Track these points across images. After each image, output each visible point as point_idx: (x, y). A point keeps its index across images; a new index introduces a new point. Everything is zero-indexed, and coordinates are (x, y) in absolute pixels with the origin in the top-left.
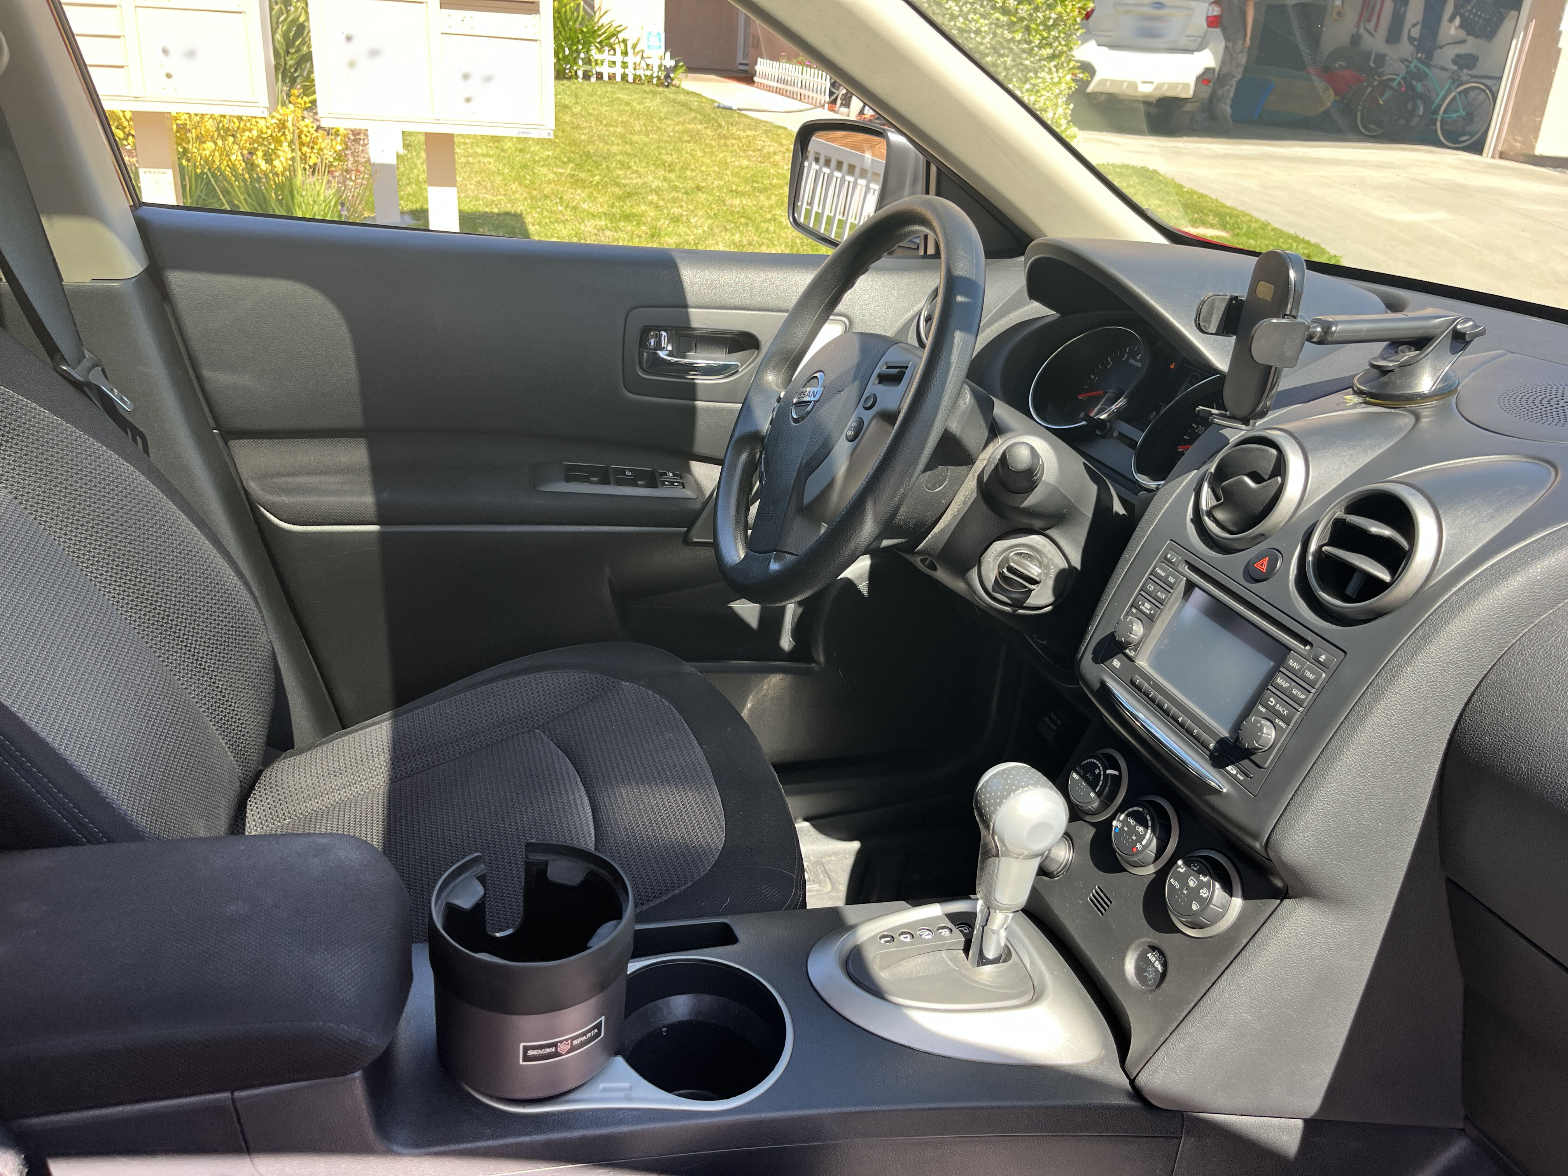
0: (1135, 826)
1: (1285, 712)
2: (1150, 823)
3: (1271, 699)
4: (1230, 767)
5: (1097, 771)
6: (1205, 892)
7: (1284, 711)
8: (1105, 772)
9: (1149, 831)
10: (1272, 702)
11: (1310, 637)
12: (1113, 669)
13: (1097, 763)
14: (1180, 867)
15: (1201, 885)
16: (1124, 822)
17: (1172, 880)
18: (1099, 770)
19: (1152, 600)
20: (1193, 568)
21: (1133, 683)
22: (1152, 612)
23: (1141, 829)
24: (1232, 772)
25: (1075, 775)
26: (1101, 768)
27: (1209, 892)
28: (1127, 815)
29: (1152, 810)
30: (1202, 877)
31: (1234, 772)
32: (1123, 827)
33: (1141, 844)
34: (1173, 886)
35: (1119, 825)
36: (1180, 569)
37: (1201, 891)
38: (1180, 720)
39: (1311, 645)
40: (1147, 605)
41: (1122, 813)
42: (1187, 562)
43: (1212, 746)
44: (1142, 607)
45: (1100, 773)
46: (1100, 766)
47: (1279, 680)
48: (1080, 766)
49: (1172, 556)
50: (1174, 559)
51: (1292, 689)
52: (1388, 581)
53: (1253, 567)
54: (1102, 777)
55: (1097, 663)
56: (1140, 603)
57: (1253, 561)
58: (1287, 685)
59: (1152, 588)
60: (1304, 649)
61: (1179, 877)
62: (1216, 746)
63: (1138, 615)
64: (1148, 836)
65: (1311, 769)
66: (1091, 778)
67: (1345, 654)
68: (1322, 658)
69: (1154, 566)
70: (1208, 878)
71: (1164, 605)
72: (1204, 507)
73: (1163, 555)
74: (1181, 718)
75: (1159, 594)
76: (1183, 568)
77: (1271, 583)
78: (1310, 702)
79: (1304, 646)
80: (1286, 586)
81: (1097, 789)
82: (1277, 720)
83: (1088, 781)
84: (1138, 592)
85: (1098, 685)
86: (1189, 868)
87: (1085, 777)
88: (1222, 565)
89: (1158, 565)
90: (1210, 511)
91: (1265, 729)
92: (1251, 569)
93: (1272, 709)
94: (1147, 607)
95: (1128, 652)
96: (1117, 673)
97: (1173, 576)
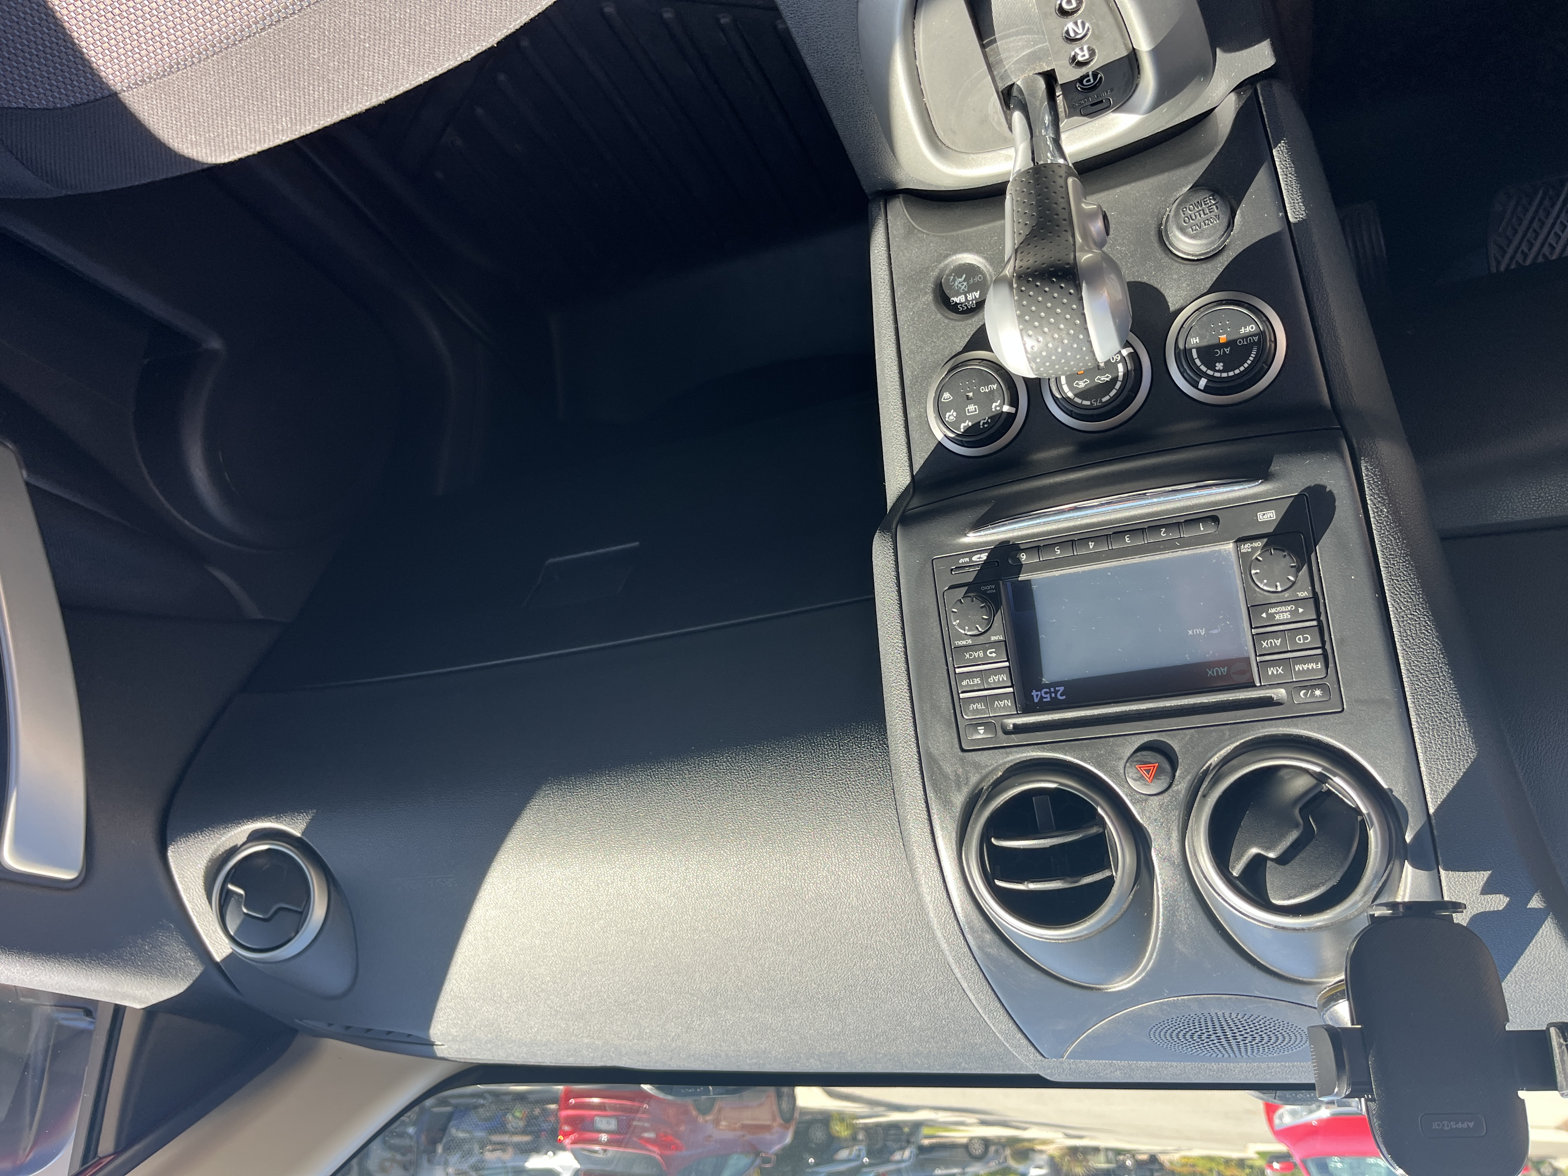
0: (1092, 380)
1: (968, 656)
2: (1077, 401)
3: (994, 655)
4: (985, 558)
6: (952, 418)
7: (971, 655)
8: (1205, 375)
10: (991, 653)
11: (1015, 739)
13: (1231, 374)
14: (1001, 406)
15: (961, 417)
17: (995, 387)
18: (1219, 371)
19: (1281, 628)
20: (1268, 702)
21: (1215, 519)
22: (1264, 615)
23: (1082, 385)
24: (978, 556)
25: (1251, 329)
26: (1217, 375)
27: (947, 421)
28: (1115, 380)
29: (1114, 404)
31: (975, 558)
32: (1108, 362)
34: (987, 384)
35: (1115, 358)
36: (1281, 690)
37: (955, 414)
38: (1091, 545)
39: (1006, 732)
40: (1287, 616)
41: (1127, 374)
42: (1279, 704)
43: (1023, 557)
44: (1290, 607)
45: (1214, 370)
46: (1224, 375)
47: (1004, 677)
48: (1254, 343)
49: (1313, 695)
50: (1305, 694)
51: (982, 680)
52: (993, 840)
53: (1157, 759)
54: (1203, 368)
55: (1308, 489)
56: (1301, 610)
57: (1167, 766)
58: (991, 680)
59: (1300, 640)
60: (1010, 722)
61: (990, 397)
62: (1019, 560)
63: (1286, 594)
64: (1066, 388)
65: (903, 628)
66: (1220, 352)
67: (963, 750)
68: (981, 729)
69: (1331, 665)
70: (962, 430)
71: (1253, 636)
72: (1337, 780)
73: (1333, 686)
74: (1091, 547)
75: (1278, 642)
76: (1280, 693)
77: (1120, 759)
78: (953, 683)
79: (1014, 725)
80: (1099, 766)
81: (1194, 351)
82: (970, 642)
83: (1220, 346)
84: (1323, 618)
85: (1274, 468)
86: (990, 415)
87: (1230, 343)
88: (1214, 734)
89: (1324, 671)
90: (1321, 778)
91: (967, 628)
92: (1160, 758)
93: (985, 646)
94: (1283, 614)
95: (1258, 544)
96: (1253, 506)
97: (1279, 676)
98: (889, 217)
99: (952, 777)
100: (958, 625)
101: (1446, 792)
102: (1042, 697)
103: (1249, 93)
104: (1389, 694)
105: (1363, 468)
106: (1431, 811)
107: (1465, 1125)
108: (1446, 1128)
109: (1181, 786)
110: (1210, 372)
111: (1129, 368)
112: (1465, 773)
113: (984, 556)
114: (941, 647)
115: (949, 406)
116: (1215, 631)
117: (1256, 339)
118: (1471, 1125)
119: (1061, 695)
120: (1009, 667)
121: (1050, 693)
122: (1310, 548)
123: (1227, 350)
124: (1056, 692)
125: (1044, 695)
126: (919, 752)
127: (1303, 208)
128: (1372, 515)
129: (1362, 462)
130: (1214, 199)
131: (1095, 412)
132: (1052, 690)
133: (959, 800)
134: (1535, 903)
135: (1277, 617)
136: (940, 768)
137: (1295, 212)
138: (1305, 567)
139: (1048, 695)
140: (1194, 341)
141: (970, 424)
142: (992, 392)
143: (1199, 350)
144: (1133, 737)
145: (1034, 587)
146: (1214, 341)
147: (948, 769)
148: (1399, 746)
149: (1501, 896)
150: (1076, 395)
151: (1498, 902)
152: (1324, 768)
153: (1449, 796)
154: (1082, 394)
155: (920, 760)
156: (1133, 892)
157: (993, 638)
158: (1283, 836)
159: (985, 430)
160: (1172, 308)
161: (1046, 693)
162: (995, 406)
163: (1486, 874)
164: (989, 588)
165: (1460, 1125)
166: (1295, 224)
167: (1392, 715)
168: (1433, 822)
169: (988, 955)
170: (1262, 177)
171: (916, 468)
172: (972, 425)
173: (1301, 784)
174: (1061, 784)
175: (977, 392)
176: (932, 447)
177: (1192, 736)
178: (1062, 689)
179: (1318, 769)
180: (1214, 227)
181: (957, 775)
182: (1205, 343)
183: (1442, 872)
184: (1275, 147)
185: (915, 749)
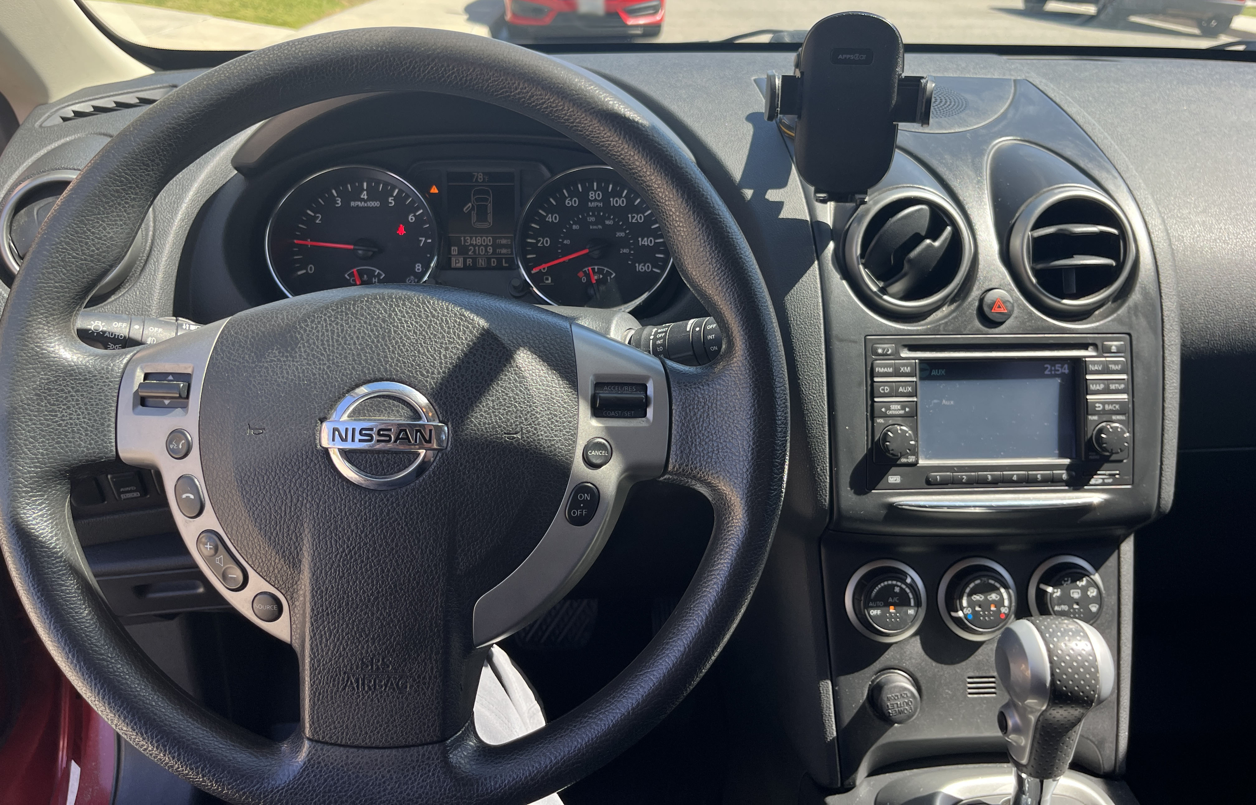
0: (985, 598)
1: (1117, 407)
2: (997, 585)
3: (1097, 405)
4: (1093, 479)
5: (897, 590)
6: (1091, 590)
7: (1115, 407)
8: (906, 584)
9: (1003, 590)
10: (1099, 407)
11: (1089, 339)
12: (894, 487)
13: (890, 582)
14: (1053, 592)
15: (1084, 590)
16: (971, 604)
18: (898, 586)
19: (897, 399)
20: (913, 348)
21: (928, 483)
22: (907, 410)
23: (994, 596)
24: (1096, 482)
25: (874, 612)
26: (899, 584)
27: (1094, 588)
28: (970, 595)
29: (971, 577)
30: (1079, 584)
31: (1100, 481)
32: (973, 609)
33: (1004, 606)
34: (1063, 612)
35: (968, 611)
36: (903, 355)
37: (1089, 593)
38: (1015, 478)
39: (1094, 344)
40: (893, 407)
41: (961, 598)
42: (905, 346)
43: (1065, 477)
44: (890, 413)
45: (901, 588)
46: (894, 582)
47: (1092, 387)
48: (872, 601)
49: (884, 349)
50: (888, 350)
51: (1109, 387)
52: (1114, 264)
53: (992, 314)
54: (908, 590)
55: (865, 493)
56: (883, 410)
57: (986, 309)
58: (1102, 386)
59: (887, 390)
60: (1090, 352)
61: (1061, 601)
62: (1068, 474)
63: (891, 422)
64: (1005, 596)
65: (1163, 435)
66: (896, 600)
67: (1129, 334)
68: (1114, 349)
69: (869, 369)
70: (1084, 579)
71: (916, 396)
72: (875, 289)
73: (869, 353)
74: (1015, 476)
75: (901, 390)
76: (905, 354)
77: (1016, 317)
78: (1130, 387)
79: (1087, 349)
80: (1031, 313)
81: (912, 603)
82: (1114, 417)
83: (895, 605)
84: (869, 402)
85: (883, 512)
86: (1062, 587)
87: (888, 605)
88: (950, 328)
89: (874, 366)
90: (883, 291)
91: (1119, 430)
92: (990, 316)
93: (1104, 412)
94: (896, 409)
95: (903, 460)
96: (902, 487)
97: (904, 365)
98: (1113, 758)
99: (1140, 314)
100: (1125, 433)
101: (807, 275)
102: (1062, 367)
103: (847, 782)
104: (837, 345)
105: (827, 501)
106: (816, 262)
107: (844, 56)
108: (858, 55)
109: (975, 293)
110: (904, 586)
111: (958, 602)
112: (794, 286)
113: (1093, 481)
114: (1136, 416)
115: (1093, 600)
116: (935, 401)
117: (871, 604)
118: (840, 56)
119: (1047, 368)
120: (1087, 394)
121: (1055, 370)
122: (870, 451)
123: (890, 600)
124: (1051, 370)
125: (1060, 369)
126: (1163, 336)
127: (821, 689)
128: (828, 468)
129: (827, 506)
130: (889, 713)
131: (986, 573)
132: (1053, 372)
133: (1136, 297)
134: (748, 193)
135: (899, 407)
136: (1149, 323)
137: (827, 687)
138: (876, 439)
139: (1057, 368)
140: (911, 612)
141: (1078, 583)
142: (1059, 605)
143: (908, 605)
144: (1005, 332)
145: (1057, 452)
146: (899, 608)
147: (1143, 322)
148: (834, 308)
149: (771, 200)
150: (998, 589)
151: (772, 195)
152: (881, 298)
153: (805, 272)
154: (995, 589)
155: (1163, 330)
156: (1015, 218)
157: (1095, 418)
158: (920, 254)
159: (1068, 575)
160: (918, 638)
161: (1058, 370)
162: (1058, 593)
163: (781, 216)
164: (1093, 457)
165: (848, 56)
166: (828, 679)
167: (836, 330)
168: (815, 255)
169: (1108, 171)
170: (847, 718)
171: (1115, 555)
172: (1076, 581)
173: (898, 287)
174: (1059, 302)
175: (1071, 607)
176: (1102, 569)
177: (965, 329)
178: (1047, 372)
179: (886, 297)
180: (892, 693)
181: (1136, 316)
182: (905, 608)
183: (808, 219)
184: (834, 739)
185: (1166, 339)
